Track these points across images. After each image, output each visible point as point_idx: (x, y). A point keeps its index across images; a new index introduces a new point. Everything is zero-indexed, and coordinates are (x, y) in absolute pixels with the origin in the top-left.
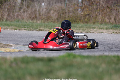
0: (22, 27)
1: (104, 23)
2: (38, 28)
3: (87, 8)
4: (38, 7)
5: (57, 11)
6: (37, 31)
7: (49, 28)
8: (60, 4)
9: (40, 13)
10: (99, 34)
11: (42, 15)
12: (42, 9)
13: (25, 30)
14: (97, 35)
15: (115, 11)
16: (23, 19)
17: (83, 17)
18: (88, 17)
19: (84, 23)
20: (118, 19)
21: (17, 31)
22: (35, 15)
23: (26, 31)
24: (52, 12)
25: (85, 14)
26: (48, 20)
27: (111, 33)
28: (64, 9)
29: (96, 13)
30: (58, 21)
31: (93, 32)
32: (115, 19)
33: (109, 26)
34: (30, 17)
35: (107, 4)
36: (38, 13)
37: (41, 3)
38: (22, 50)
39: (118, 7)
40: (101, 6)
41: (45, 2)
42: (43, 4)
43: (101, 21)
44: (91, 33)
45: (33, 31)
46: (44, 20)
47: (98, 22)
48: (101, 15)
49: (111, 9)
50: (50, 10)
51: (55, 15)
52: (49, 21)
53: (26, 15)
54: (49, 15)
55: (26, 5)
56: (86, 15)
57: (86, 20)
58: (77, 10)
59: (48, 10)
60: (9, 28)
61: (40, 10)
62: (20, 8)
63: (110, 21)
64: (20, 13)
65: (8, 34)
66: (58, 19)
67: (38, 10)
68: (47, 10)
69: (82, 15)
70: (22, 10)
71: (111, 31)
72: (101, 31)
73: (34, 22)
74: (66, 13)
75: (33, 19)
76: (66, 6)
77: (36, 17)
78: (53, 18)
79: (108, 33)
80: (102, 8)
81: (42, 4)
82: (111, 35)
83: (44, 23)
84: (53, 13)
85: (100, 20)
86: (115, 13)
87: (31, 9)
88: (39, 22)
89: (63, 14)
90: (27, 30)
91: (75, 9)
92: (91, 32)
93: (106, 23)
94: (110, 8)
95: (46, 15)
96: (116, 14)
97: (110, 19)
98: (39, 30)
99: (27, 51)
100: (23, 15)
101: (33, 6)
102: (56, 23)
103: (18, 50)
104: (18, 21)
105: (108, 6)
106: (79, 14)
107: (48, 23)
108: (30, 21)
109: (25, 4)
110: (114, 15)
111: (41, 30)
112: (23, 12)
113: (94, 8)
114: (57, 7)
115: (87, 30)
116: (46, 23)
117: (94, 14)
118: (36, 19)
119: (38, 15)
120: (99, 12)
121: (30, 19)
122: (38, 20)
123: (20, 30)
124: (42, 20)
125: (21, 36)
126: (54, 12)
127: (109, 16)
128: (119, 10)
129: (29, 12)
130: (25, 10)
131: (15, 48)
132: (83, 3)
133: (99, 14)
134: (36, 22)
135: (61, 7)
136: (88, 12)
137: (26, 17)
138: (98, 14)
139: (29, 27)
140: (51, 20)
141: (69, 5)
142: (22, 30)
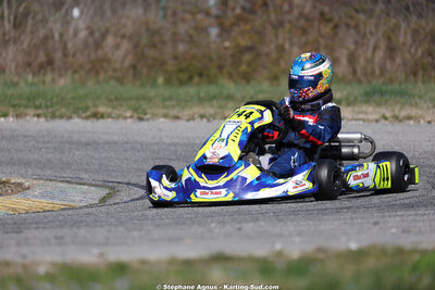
0: (26, 107)
2: (87, 108)
3: (246, 23)
4: (59, 25)
6: (87, 118)
8: (141, 10)
9: (65, 48)
11: (74, 55)
12: (72, 31)
13: (38, 116)
15: (352, 31)
17: (232, 56)
18: (248, 57)
19: (235, 81)
20: (362, 62)
21: (9, 123)
22: (48, 55)
23: (42, 120)
24: (110, 41)
25: (237, 46)
26: (97, 74)
28: (156, 27)
29: (281, 41)
30: (135, 76)
32: (352, 59)
34: (29, 65)
35: (318, 5)
36: (58, 45)
37: (67, 10)
38: (72, 204)
39: (362, 17)
40: (296, 12)
41: (82, 6)
42: (76, 12)
45: (72, 121)
46: (82, 73)
49: (336, 26)
50: (104, 35)
51: (120, 53)
52: (102, 76)
53: (11, 55)
54: (100, 53)
55: (12, 18)
56: (242, 51)
57: (243, 68)
58: (204, 30)
59: (97, 35)
61: (65, 37)
66: (134, 67)
67: (57, 36)
68: (92, 33)
69: (227, 48)
73: (44, 83)
74: (163, 43)
75: (42, 67)
76: (165, 16)
77: (50, 62)
78: (118, 66)
79: (363, 120)
80: (302, 22)
81: (71, 13)
82: (376, 126)
83: (83, 84)
84: (117, 46)
86: (352, 40)
87: (32, 32)
88: (62, 82)
89: (154, 46)
90: (46, 117)
91: (196, 28)
94: (329, 21)
95: (89, 55)
96: (356, 43)
98: (95, 116)
99: (91, 206)
101: (39, 17)
102: (130, 85)
103: (58, 203)
105: (322, 14)
106: (213, 46)
107: (98, 82)
108: (30, 77)
109: (6, 13)
110: (347, 48)
111: (102, 117)
114: (129, 24)
117: (272, 47)
118: (53, 70)
119: (58, 55)
120: (290, 39)
121: (28, 70)
122: (60, 75)
123: (18, 116)
124: (75, 72)
125: (38, 142)
126: (118, 40)
127: (330, 49)
128: (365, 26)
129: (25, 45)
130: (7, 37)
131: (42, 196)
132: (231, 4)
133: (292, 45)
134: (53, 80)
135: (147, 23)
136: (251, 38)
137: (13, 65)
138: (287, 46)
140: (111, 73)
141: (174, 14)
142: (28, 118)
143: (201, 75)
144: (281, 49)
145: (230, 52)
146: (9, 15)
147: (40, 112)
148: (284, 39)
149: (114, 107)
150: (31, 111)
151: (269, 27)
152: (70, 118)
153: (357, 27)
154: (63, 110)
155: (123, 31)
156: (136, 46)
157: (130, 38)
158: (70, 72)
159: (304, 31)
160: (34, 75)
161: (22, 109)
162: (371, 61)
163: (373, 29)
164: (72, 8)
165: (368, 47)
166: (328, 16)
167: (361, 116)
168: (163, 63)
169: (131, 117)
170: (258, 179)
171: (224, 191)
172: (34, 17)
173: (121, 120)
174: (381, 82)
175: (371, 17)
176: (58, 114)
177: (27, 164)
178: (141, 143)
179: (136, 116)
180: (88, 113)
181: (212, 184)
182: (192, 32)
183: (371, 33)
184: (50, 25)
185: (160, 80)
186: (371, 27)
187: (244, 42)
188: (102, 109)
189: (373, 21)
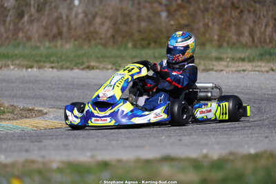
0: (45, 62)
3: (184, 9)
4: (66, 10)
6: (83, 69)
9: (70, 24)
11: (75, 29)
12: (74, 14)
13: (53, 68)
14: (237, 78)
15: (252, 15)
21: (34, 72)
22: (58, 29)
23: (55, 70)
24: (98, 20)
25: (179, 24)
26: (90, 41)
27: (267, 72)
28: (127, 12)
29: (206, 20)
30: (114, 43)
31: (222, 71)
34: (47, 35)
39: (258, 6)
40: (216, 3)
42: (76, 3)
43: (218, 40)
44: (216, 71)
45: (74, 71)
46: (80, 40)
48: (219, 25)
49: (242, 11)
50: (94, 17)
51: (104, 28)
52: (93, 42)
58: (158, 14)
59: (90, 16)
60: (13, 65)
61: (70, 17)
65: (16, 79)
66: (113, 37)
67: (64, 17)
68: (86, 15)
69: (172, 25)
70: (26, 18)
71: (264, 66)
72: (238, 66)
73: (56, 47)
74: (132, 21)
75: (55, 37)
76: (133, 4)
77: (60, 34)
78: (103, 36)
79: (258, 71)
80: (220, 9)
81: (73, 2)
83: (81, 48)
84: (102, 24)
85: (216, 37)
86: (251, 20)
87: (49, 15)
88: (67, 46)
89: (125, 23)
90: (57, 68)
91: (153, 13)
92: (216, 68)
94: (238, 8)
95: (85, 29)
96: (254, 22)
97: (240, 34)
98: (89, 68)
100: (28, 30)
101: (53, 5)
102: (111, 48)
105: (233, 4)
106: (163, 24)
107: (90, 46)
108: (47, 44)
109: (32, 2)
110: (249, 25)
111: (93, 68)
112: (28, 23)
113: (200, 9)
114: (110, 9)
115: (205, 65)
117: (201, 24)
118: (62, 38)
119: (65, 30)
120: (212, 20)
121: (46, 38)
122: (66, 42)
123: (39, 68)
124: (76, 40)
125: (52, 84)
126: (103, 20)
127: (238, 26)
128: (260, 12)
129: (44, 23)
130: (33, 18)
131: (55, 118)
133: (213, 23)
134: (62, 45)
135: (121, 9)
136: (187, 19)
137: (36, 36)
138: (210, 24)
139: (61, 61)
140: (98, 41)
141: (139, 3)
142: (46, 69)
143: (155, 42)
144: (206, 25)
146: (34, 4)
147: (53, 65)
148: (209, 20)
149: (100, 62)
150: (48, 65)
151: (199, 12)
152: (72, 69)
153: (255, 12)
154: (68, 64)
155: (106, 14)
156: (115, 24)
157: (111, 19)
158: (73, 40)
159: (221, 15)
160: (50, 42)
161: (42, 63)
162: (264, 33)
163: (265, 14)
165: (262, 25)
166: (236, 5)
167: (257, 69)
168: (131, 35)
169: (112, 69)
170: (131, 111)
171: (109, 119)
172: (50, 5)
173: (105, 71)
175: (264, 5)
177: (45, 98)
179: (114, 68)
180: (84, 66)
181: (102, 114)
182: (150, 15)
183: (264, 16)
184: (60, 10)
185: (130, 45)
186: (264, 12)
187: (183, 22)
188: (93, 64)
189: (265, 8)
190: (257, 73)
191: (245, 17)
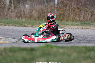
0: (10, 24)
1: (75, 20)
2: (23, 24)
3: (62, 9)
4: (23, 8)
5: (38, 11)
7: (31, 25)
8: (40, 6)
10: (71, 29)
11: (26, 14)
12: (26, 9)
13: (12, 26)
14: (70, 30)
15: (84, 11)
16: (11, 17)
17: (59, 16)
18: (62, 16)
19: (59, 21)
20: (86, 18)
22: (21, 14)
23: (13, 27)
24: (34, 12)
25: (60, 13)
26: (31, 18)
27: (81, 29)
28: (43, 9)
29: (69, 13)
30: (38, 19)
32: (83, 18)
33: (79, 23)
34: (17, 16)
36: (23, 12)
38: (10, 42)
39: (86, 8)
40: (73, 7)
41: (28, 4)
42: (27, 6)
43: (73, 19)
46: (28, 18)
47: (70, 20)
48: (73, 14)
49: (81, 10)
51: (36, 14)
52: (32, 19)
53: (13, 14)
54: (32, 14)
55: (14, 7)
56: (61, 15)
57: (61, 18)
59: (31, 10)
61: (24, 11)
62: (9, 9)
63: (79, 19)
64: (9, 12)
66: (38, 17)
67: (23, 11)
68: (30, 10)
69: (58, 14)
70: (10, 10)
71: (81, 27)
72: (73, 27)
73: (19, 20)
74: (45, 12)
75: (19, 17)
76: (45, 7)
77: (21, 16)
78: (35, 17)
79: (78, 29)
80: (74, 9)
81: (26, 6)
82: (81, 30)
83: (28, 20)
85: (72, 18)
87: (18, 9)
88: (23, 20)
89: (43, 13)
90: (14, 26)
91: (52, 10)
92: (65, 27)
93: (77, 21)
94: (79, 9)
95: (29, 15)
96: (85, 14)
97: (80, 17)
98: (24, 26)
99: (14, 42)
100: (11, 14)
102: (37, 21)
103: (7, 42)
104: (7, 19)
105: (78, 8)
107: (31, 20)
108: (17, 19)
109: (12, 5)
110: (83, 15)
112: (11, 12)
113: (67, 9)
114: (38, 8)
115: (62, 26)
116: (29, 21)
117: (67, 14)
119: (22, 14)
120: (71, 12)
121: (16, 17)
122: (23, 18)
123: (8, 26)
124: (26, 18)
125: (10, 31)
127: (79, 15)
128: (87, 10)
129: (16, 12)
130: (13, 10)
131: (4, 40)
132: (59, 5)
133: (71, 14)
134: (21, 20)
135: (41, 8)
136: (63, 12)
137: (13, 16)
138: (70, 14)
139: (15, 24)
140: (33, 18)
141: (47, 7)
145: (58, 15)
147: (13, 25)
148: (70, 13)
150: (11, 25)
152: (19, 26)
153: (85, 10)
155: (36, 10)
158: (25, 18)
163: (88, 11)
164: (26, 5)
165: (87, 15)
166: (79, 8)
168: (44, 16)
169: (31, 27)
172: (18, 6)
173: (29, 27)
174: (89, 22)
175: (88, 8)
176: (16, 25)
178: (30, 32)
183: (88, 12)
184: (21, 8)
186: (88, 10)
187: (61, 13)
189: (88, 9)
190: (77, 29)
191: (81, 12)
